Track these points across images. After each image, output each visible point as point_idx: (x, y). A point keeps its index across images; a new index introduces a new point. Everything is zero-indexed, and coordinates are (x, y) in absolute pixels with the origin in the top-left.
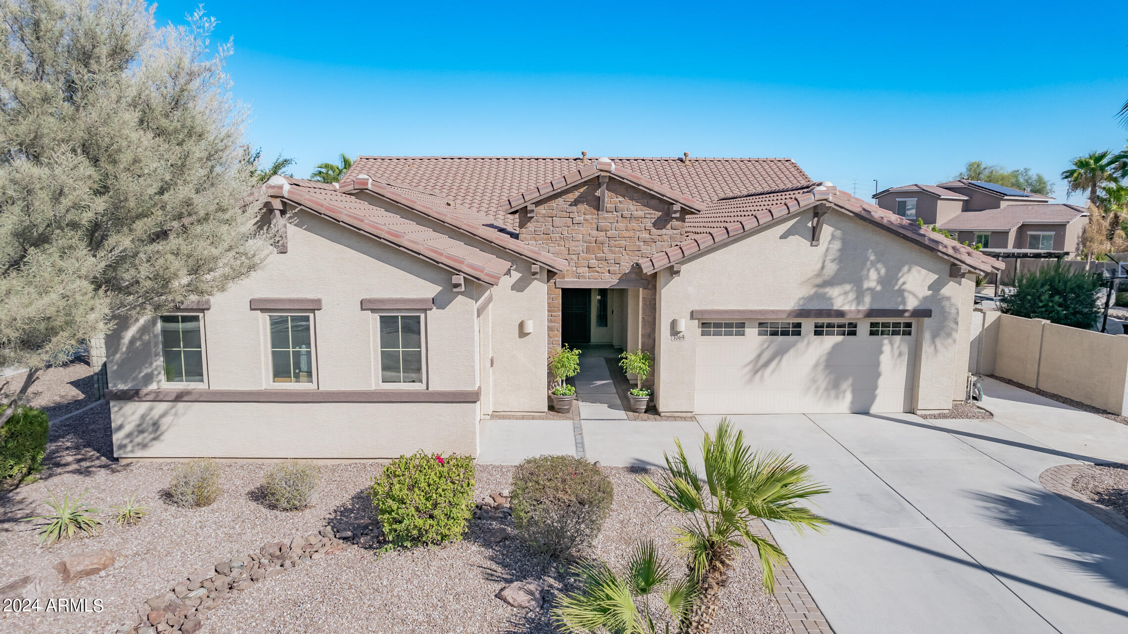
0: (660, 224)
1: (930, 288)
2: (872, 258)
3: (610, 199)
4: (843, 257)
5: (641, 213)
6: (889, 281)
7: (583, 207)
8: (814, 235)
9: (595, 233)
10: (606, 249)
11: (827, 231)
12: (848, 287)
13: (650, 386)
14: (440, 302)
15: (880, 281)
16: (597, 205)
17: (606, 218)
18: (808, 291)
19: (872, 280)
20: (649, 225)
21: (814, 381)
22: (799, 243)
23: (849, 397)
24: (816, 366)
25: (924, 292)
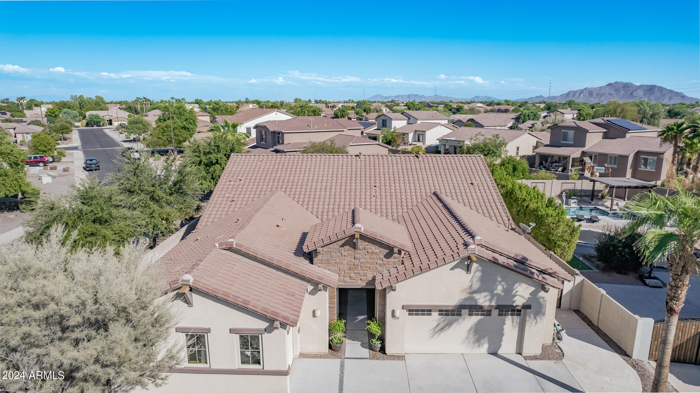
0: (388, 256)
1: (530, 294)
2: (499, 279)
3: (361, 244)
4: (482, 280)
5: (378, 251)
6: (509, 291)
7: (347, 247)
8: (468, 269)
9: (353, 260)
10: (359, 268)
11: (475, 266)
12: (486, 294)
13: (382, 339)
14: (268, 330)
15: (504, 290)
16: (354, 246)
17: (359, 254)
18: (465, 295)
19: (499, 289)
20: (382, 256)
21: (467, 338)
22: (460, 272)
23: (486, 346)
24: (470, 330)
25: (527, 296)
